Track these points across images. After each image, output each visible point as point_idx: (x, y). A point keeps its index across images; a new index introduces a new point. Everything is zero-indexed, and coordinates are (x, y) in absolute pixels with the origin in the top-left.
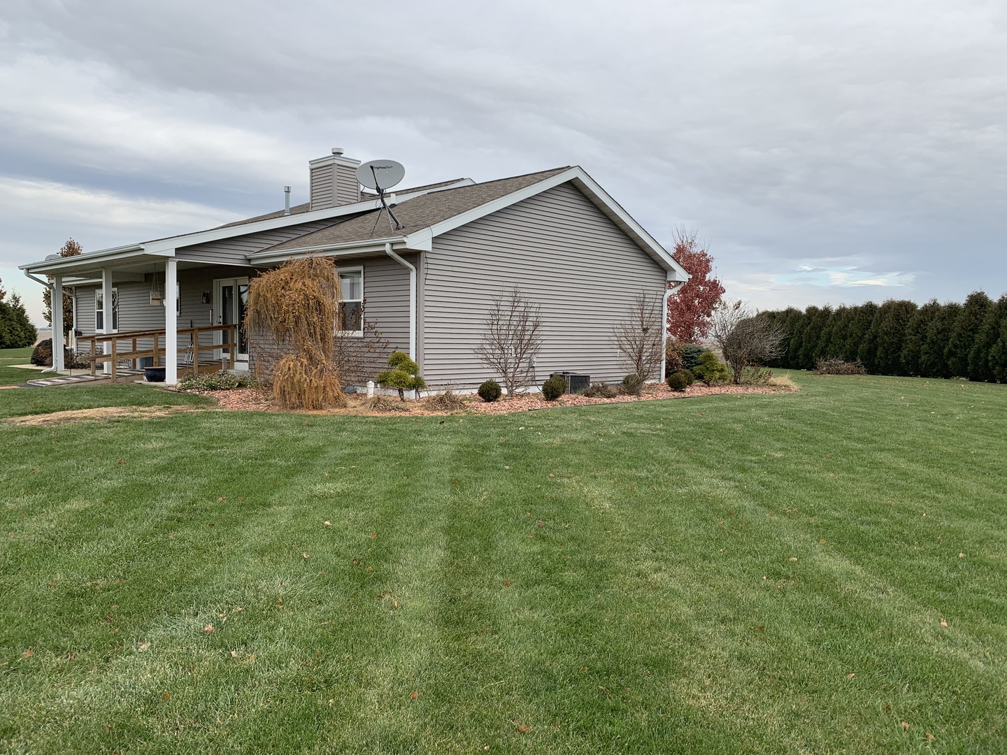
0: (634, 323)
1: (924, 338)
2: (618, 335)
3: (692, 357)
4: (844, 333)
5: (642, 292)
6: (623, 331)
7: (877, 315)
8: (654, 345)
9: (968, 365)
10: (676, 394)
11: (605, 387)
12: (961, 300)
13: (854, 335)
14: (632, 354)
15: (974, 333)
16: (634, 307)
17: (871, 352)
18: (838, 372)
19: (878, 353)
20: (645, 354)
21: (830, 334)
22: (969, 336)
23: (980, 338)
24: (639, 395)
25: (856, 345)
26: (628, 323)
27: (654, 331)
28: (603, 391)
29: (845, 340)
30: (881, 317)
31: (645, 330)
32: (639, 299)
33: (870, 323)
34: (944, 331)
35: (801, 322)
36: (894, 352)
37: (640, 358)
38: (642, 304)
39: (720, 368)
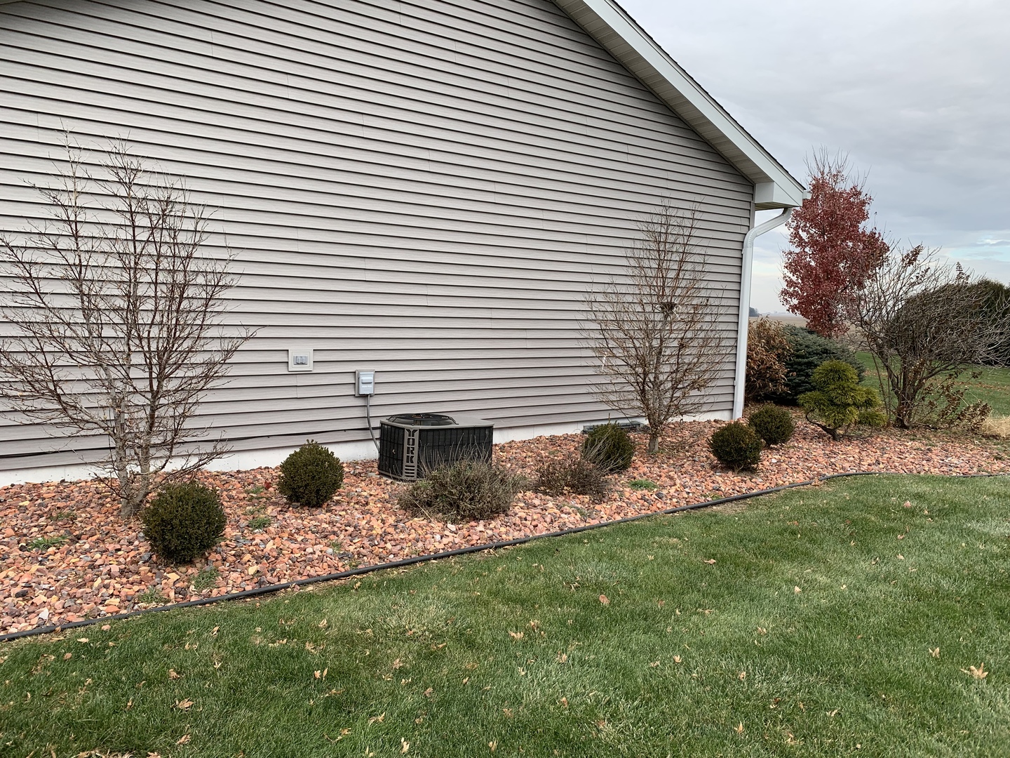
3: (810, 364)
39: (861, 399)
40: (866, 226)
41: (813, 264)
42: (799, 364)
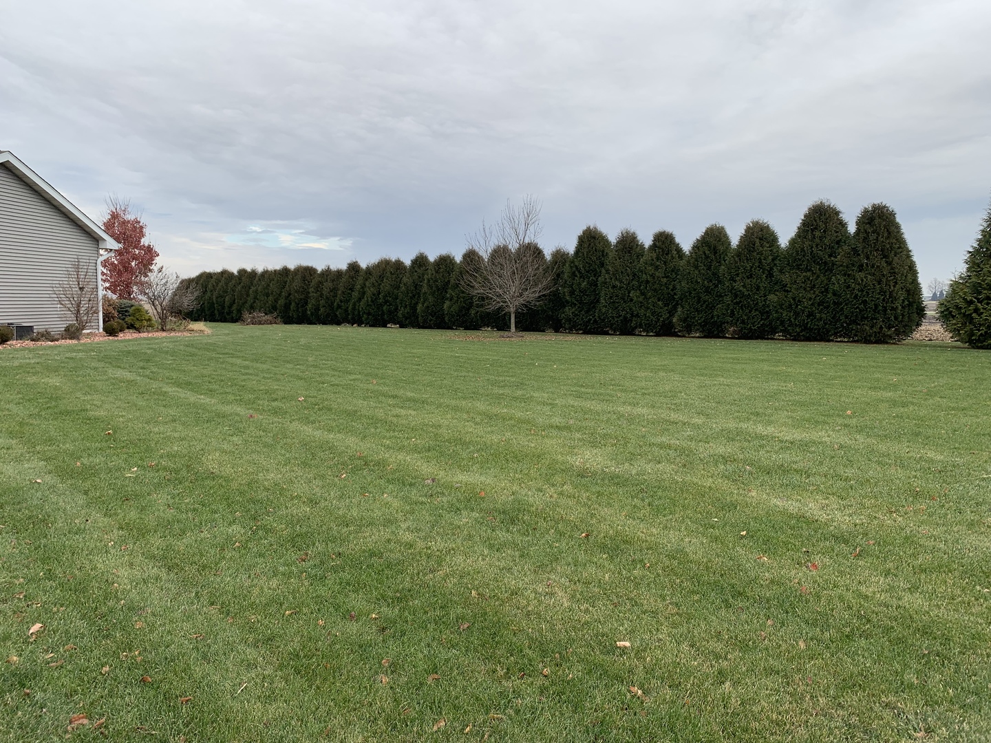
0: (71, 283)
1: (321, 295)
2: (57, 292)
3: (126, 311)
4: (266, 291)
5: (76, 257)
6: (61, 289)
7: (290, 277)
8: (90, 300)
9: (349, 314)
10: (110, 338)
11: (48, 333)
12: (344, 267)
13: (274, 293)
14: (72, 309)
15: (352, 291)
16: (70, 270)
17: (287, 306)
18: (260, 323)
19: (292, 307)
20: (83, 309)
21: (256, 291)
22: (349, 293)
23: (355, 294)
24: (78, 339)
25: (276, 301)
26: (66, 283)
27: (89, 290)
28: (46, 336)
29: (267, 297)
30: (293, 279)
31: (81, 289)
32: (74, 263)
33: (285, 283)
34: (334, 290)
35: (233, 282)
36: (302, 306)
37: (78, 311)
38: (77, 268)
39: (147, 318)
40: (145, 241)
41: (116, 262)
42: (123, 311)
